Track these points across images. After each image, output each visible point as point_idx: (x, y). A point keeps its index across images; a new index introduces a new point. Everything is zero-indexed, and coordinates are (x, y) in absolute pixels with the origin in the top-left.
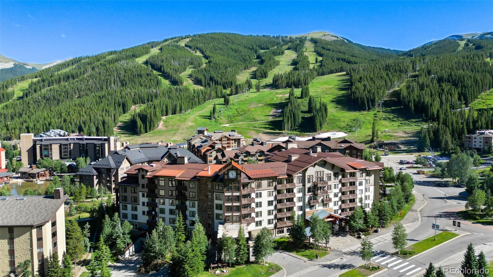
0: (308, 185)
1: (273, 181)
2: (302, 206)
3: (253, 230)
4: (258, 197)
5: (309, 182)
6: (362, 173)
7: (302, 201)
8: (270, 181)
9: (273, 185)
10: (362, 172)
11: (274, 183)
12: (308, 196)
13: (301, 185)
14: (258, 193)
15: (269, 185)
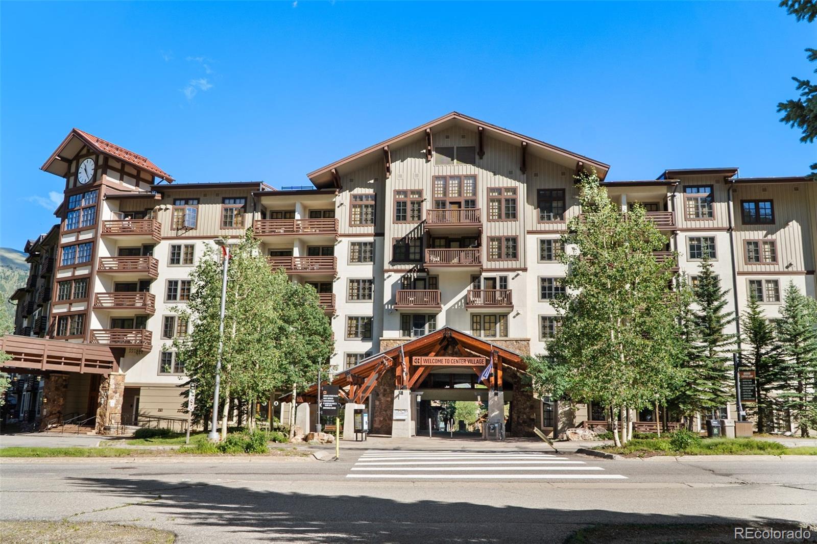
0: (395, 230)
1: (245, 209)
2: (369, 319)
3: (150, 386)
4: (178, 262)
5: (401, 216)
6: (711, 199)
7: (370, 298)
8: (231, 206)
9: (242, 223)
10: (704, 194)
11: (249, 217)
12: (398, 276)
13: (371, 229)
14: (179, 247)
15: (227, 222)
